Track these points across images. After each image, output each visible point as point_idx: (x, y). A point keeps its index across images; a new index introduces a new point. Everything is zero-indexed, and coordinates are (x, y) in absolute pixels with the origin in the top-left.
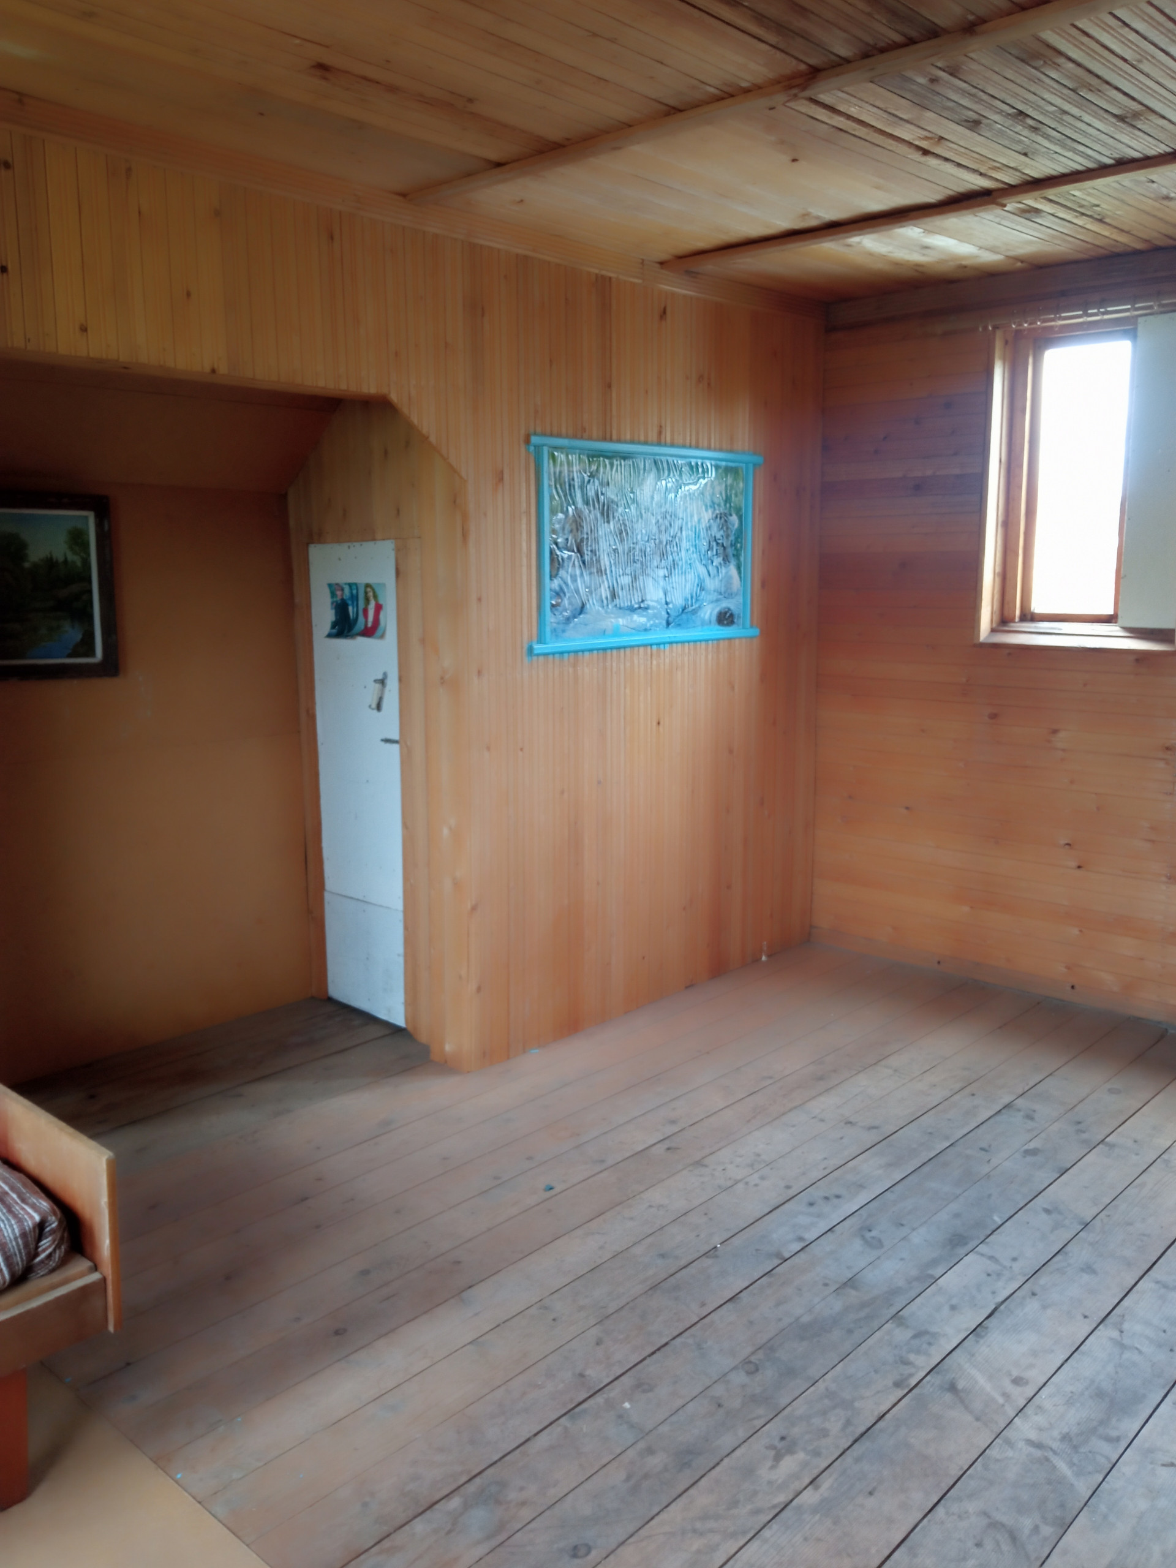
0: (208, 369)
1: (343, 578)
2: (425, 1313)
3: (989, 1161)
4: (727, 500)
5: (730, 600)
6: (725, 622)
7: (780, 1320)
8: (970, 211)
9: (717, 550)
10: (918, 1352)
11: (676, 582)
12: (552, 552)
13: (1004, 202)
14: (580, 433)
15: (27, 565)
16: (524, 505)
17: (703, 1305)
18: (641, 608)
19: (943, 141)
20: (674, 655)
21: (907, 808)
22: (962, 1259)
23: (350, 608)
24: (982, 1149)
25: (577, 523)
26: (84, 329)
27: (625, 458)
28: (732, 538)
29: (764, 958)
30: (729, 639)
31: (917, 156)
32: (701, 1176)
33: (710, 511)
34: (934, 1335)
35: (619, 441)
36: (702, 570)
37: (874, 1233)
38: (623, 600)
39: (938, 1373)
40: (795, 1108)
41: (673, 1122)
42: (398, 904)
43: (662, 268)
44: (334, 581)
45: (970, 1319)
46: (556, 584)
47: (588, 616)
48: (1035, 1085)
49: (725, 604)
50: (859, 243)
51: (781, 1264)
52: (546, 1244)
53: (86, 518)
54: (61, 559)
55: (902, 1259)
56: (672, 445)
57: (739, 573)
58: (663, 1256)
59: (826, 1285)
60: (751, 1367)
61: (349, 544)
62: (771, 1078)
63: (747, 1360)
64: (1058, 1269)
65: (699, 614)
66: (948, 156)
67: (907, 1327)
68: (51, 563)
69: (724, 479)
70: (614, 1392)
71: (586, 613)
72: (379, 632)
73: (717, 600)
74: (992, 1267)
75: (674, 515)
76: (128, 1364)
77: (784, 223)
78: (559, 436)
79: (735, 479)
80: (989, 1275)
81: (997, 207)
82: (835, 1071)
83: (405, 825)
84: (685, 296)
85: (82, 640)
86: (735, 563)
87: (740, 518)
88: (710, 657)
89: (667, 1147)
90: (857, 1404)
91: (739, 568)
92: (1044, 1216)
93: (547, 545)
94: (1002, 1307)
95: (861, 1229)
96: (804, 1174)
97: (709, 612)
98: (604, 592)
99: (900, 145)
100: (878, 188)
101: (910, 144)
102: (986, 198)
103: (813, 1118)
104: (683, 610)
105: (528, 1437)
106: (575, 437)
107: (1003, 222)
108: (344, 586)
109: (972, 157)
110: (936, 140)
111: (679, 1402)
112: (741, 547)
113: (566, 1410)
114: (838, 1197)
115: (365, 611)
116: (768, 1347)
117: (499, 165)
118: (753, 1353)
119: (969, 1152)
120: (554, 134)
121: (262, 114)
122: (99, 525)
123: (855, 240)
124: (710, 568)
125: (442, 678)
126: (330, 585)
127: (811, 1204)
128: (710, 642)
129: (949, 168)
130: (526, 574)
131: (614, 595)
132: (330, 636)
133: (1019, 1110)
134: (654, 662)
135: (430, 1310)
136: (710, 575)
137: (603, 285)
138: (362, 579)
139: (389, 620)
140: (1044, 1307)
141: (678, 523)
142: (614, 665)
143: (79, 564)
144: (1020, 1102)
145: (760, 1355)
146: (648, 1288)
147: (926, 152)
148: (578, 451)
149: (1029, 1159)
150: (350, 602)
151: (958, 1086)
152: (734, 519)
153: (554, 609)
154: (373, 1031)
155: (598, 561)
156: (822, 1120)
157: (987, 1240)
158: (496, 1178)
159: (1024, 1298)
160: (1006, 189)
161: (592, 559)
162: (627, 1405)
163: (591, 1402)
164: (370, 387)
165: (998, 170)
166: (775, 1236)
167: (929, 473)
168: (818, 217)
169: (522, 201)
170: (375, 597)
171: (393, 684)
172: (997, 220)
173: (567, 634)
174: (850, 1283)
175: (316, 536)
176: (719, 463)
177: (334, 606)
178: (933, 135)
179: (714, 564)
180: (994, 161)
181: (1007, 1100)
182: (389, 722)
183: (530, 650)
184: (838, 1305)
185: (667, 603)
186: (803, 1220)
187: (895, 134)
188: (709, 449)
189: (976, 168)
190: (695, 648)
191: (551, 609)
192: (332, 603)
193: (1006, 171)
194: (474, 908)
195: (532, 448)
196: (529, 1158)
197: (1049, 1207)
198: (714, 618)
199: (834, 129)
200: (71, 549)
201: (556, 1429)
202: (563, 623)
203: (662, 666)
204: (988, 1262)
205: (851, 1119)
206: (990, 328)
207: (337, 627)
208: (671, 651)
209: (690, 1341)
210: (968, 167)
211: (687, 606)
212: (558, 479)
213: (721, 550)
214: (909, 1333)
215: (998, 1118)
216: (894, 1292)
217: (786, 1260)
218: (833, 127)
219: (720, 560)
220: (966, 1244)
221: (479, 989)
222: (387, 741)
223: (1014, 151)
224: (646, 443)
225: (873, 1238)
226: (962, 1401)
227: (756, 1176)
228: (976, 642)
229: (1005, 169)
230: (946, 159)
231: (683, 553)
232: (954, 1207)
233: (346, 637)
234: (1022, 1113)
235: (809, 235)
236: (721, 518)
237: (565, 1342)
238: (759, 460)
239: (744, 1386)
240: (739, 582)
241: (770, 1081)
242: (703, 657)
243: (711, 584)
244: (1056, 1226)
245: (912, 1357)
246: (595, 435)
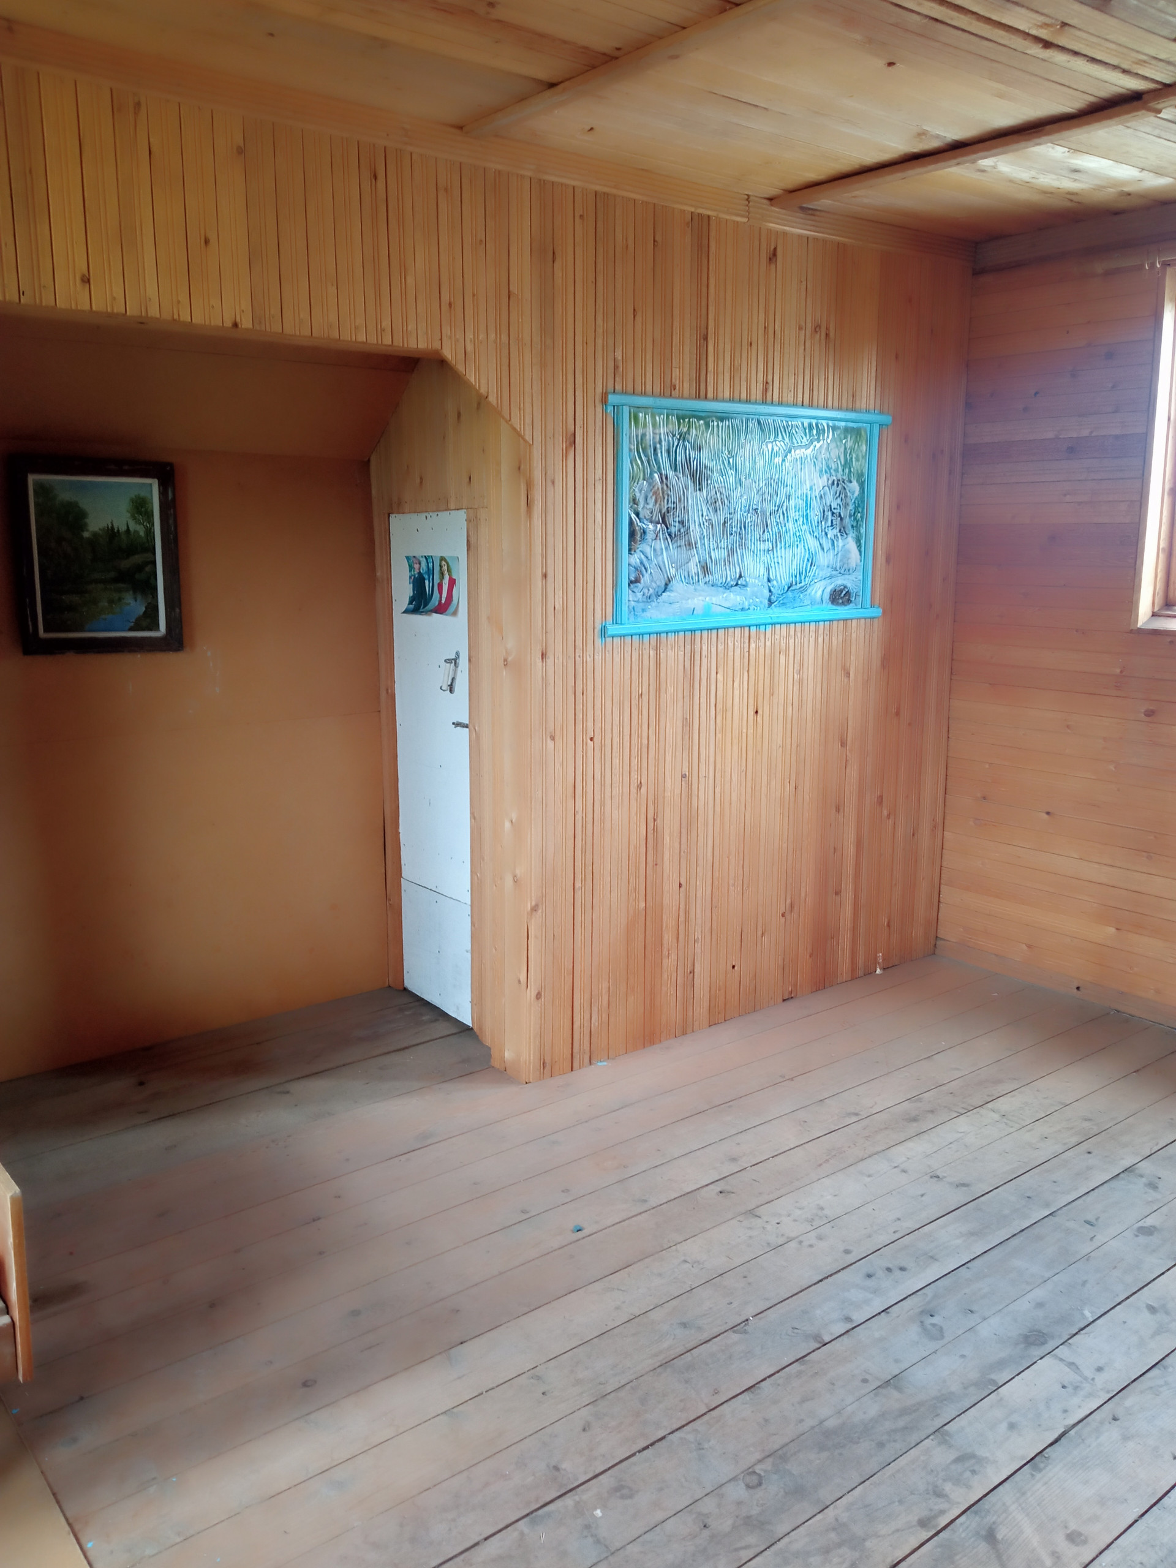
0: (228, 324)
1: (420, 552)
2: (406, 1369)
3: (1092, 1239)
4: (847, 464)
5: (847, 577)
6: (841, 601)
7: (801, 1421)
8: (1117, 119)
9: (832, 520)
10: (957, 1481)
11: (782, 557)
12: (631, 522)
13: (1159, 106)
14: (669, 390)
15: (86, 535)
16: (599, 472)
17: (716, 1392)
18: (739, 583)
19: (1067, 28)
20: (777, 637)
21: (1048, 813)
22: (1035, 1362)
23: (427, 582)
24: (1088, 1222)
25: (662, 493)
26: (86, 280)
27: (722, 419)
28: (851, 507)
29: (878, 971)
30: (845, 620)
31: (1036, 50)
32: (750, 1228)
33: (825, 477)
34: (980, 1460)
35: (715, 399)
36: (813, 543)
37: (934, 1320)
38: (719, 574)
39: (976, 1513)
40: (877, 1153)
41: (734, 1160)
42: (467, 898)
43: (772, 205)
44: (411, 554)
45: (1027, 1445)
46: (635, 559)
47: (672, 594)
48: (1166, 1146)
49: (840, 581)
50: (994, 167)
51: (819, 1348)
52: (559, 1298)
53: (151, 485)
54: (123, 528)
55: (963, 1356)
56: (780, 404)
57: (859, 546)
58: (684, 1325)
59: (865, 1381)
60: (754, 1480)
61: (427, 514)
62: (857, 1114)
63: (750, 1470)
64: (1151, 1388)
65: (809, 591)
66: (1076, 48)
67: (950, 1447)
68: (112, 533)
69: (844, 441)
70: (587, 1495)
71: (671, 591)
72: (451, 609)
73: (831, 577)
74: (1070, 1376)
75: (781, 482)
76: (82, 1398)
77: (897, 145)
78: (644, 394)
79: (856, 441)
80: (1064, 1387)
81: (1150, 113)
82: (932, 1112)
83: (473, 816)
84: (800, 236)
85: (145, 612)
86: (854, 535)
87: (862, 485)
88: (820, 640)
89: (719, 1189)
90: (868, 1544)
91: (858, 541)
92: (1146, 1315)
93: (626, 511)
94: (1072, 1432)
95: (922, 1312)
96: (870, 1236)
97: (820, 589)
98: (693, 567)
99: (1013, 37)
100: (1001, 96)
101: (1026, 35)
102: (1135, 103)
103: (895, 1167)
104: (789, 588)
105: (476, 1541)
106: (662, 395)
107: (1163, 134)
108: (421, 559)
109: (1107, 48)
110: (1058, 27)
111: (660, 1516)
112: (862, 517)
113: (527, 1511)
114: (902, 1269)
115: (440, 586)
116: (779, 1456)
117: (552, 85)
118: (760, 1461)
119: (1071, 1225)
120: (602, 43)
121: (272, 35)
122: (163, 494)
123: (986, 162)
124: (824, 541)
125: (505, 660)
126: (408, 558)
127: (869, 1276)
128: (821, 623)
129: (1080, 64)
130: (599, 546)
131: (706, 570)
132: (406, 612)
133: (1141, 1176)
134: (753, 645)
135: (412, 1366)
136: (823, 549)
137: (700, 226)
138: (437, 553)
139: (461, 594)
140: (1126, 1438)
141: (783, 492)
142: (705, 648)
143: (142, 534)
144: (1146, 1167)
145: (768, 1465)
146: (659, 1364)
147: (1047, 44)
148: (665, 411)
149: (1142, 1239)
150: (426, 576)
151: (1074, 1140)
152: (855, 486)
153: (632, 586)
154: (442, 1028)
155: (687, 532)
156: (904, 1171)
157: (1070, 1341)
158: (524, 1212)
159: (1102, 1423)
160: (1160, 89)
161: (679, 531)
162: (598, 1513)
163: (559, 1504)
164: (418, 341)
165: (1146, 65)
166: (818, 1312)
167: (1085, 433)
168: (937, 137)
169: (592, 129)
170: (449, 571)
171: (464, 662)
172: (1157, 132)
173: (647, 614)
174: (892, 1382)
175: (396, 506)
176: (837, 423)
177: (411, 580)
178: (1053, 21)
179: (829, 536)
180: (1138, 52)
181: (1127, 1163)
182: (458, 706)
183: (604, 632)
184: (872, 1409)
185: (769, 580)
186: (855, 1295)
187: (1003, 21)
188: (825, 407)
189: (1115, 63)
190: (803, 631)
191: (629, 585)
192: (410, 577)
193: (1155, 66)
194: (534, 909)
195: (610, 409)
196: (566, 1191)
197: (1155, 1305)
198: (827, 596)
199: (926, 20)
200: (134, 518)
201: (511, 1534)
202: (643, 602)
203: (762, 650)
204: (1067, 1369)
205: (939, 1173)
206: (1158, 266)
207: (414, 603)
208: (773, 633)
209: (691, 1437)
210: (1106, 64)
211: (794, 583)
212: (641, 443)
213: (837, 521)
214: (953, 1455)
215: (1113, 1184)
216: (945, 1398)
217: (825, 1344)
218: (927, 16)
219: (836, 531)
220: (1043, 1343)
221: (538, 996)
222: (457, 724)
223: (1162, 36)
224: (748, 401)
225: (934, 1325)
226: (999, 1557)
227: (813, 1234)
228: (1132, 627)
229: (1154, 62)
230: (1076, 53)
231: (790, 525)
232: (1039, 1294)
233: (421, 613)
234: (1144, 1180)
235: (932, 158)
236: (838, 485)
237: (548, 1424)
238: (887, 419)
239: (739, 1503)
240: (859, 557)
241: (855, 1119)
242: (812, 640)
243: (824, 559)
244: (1160, 1330)
245: (948, 1487)
246: (686, 393)
